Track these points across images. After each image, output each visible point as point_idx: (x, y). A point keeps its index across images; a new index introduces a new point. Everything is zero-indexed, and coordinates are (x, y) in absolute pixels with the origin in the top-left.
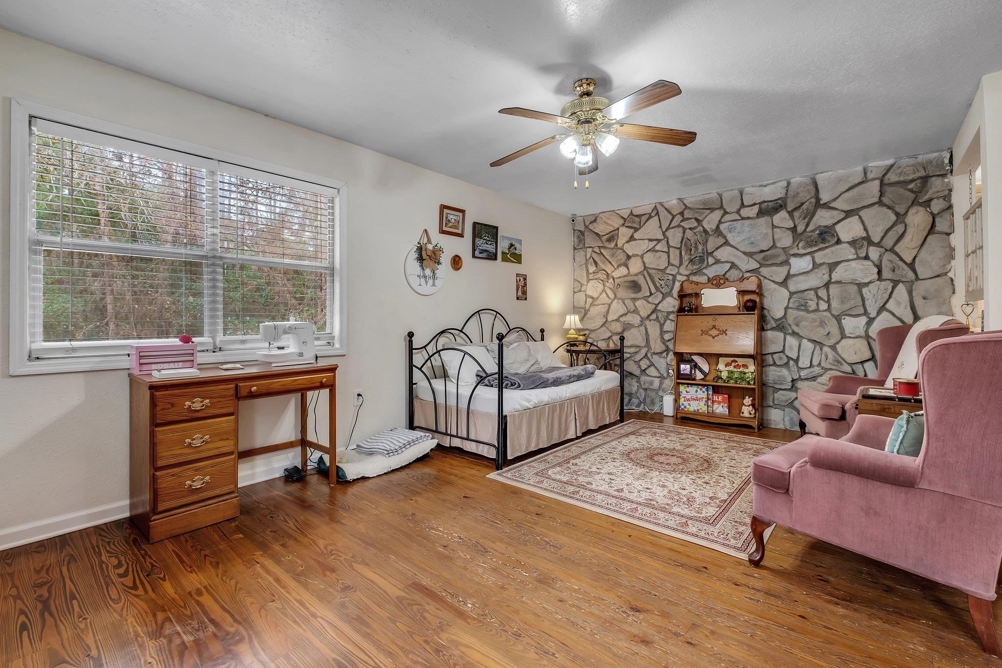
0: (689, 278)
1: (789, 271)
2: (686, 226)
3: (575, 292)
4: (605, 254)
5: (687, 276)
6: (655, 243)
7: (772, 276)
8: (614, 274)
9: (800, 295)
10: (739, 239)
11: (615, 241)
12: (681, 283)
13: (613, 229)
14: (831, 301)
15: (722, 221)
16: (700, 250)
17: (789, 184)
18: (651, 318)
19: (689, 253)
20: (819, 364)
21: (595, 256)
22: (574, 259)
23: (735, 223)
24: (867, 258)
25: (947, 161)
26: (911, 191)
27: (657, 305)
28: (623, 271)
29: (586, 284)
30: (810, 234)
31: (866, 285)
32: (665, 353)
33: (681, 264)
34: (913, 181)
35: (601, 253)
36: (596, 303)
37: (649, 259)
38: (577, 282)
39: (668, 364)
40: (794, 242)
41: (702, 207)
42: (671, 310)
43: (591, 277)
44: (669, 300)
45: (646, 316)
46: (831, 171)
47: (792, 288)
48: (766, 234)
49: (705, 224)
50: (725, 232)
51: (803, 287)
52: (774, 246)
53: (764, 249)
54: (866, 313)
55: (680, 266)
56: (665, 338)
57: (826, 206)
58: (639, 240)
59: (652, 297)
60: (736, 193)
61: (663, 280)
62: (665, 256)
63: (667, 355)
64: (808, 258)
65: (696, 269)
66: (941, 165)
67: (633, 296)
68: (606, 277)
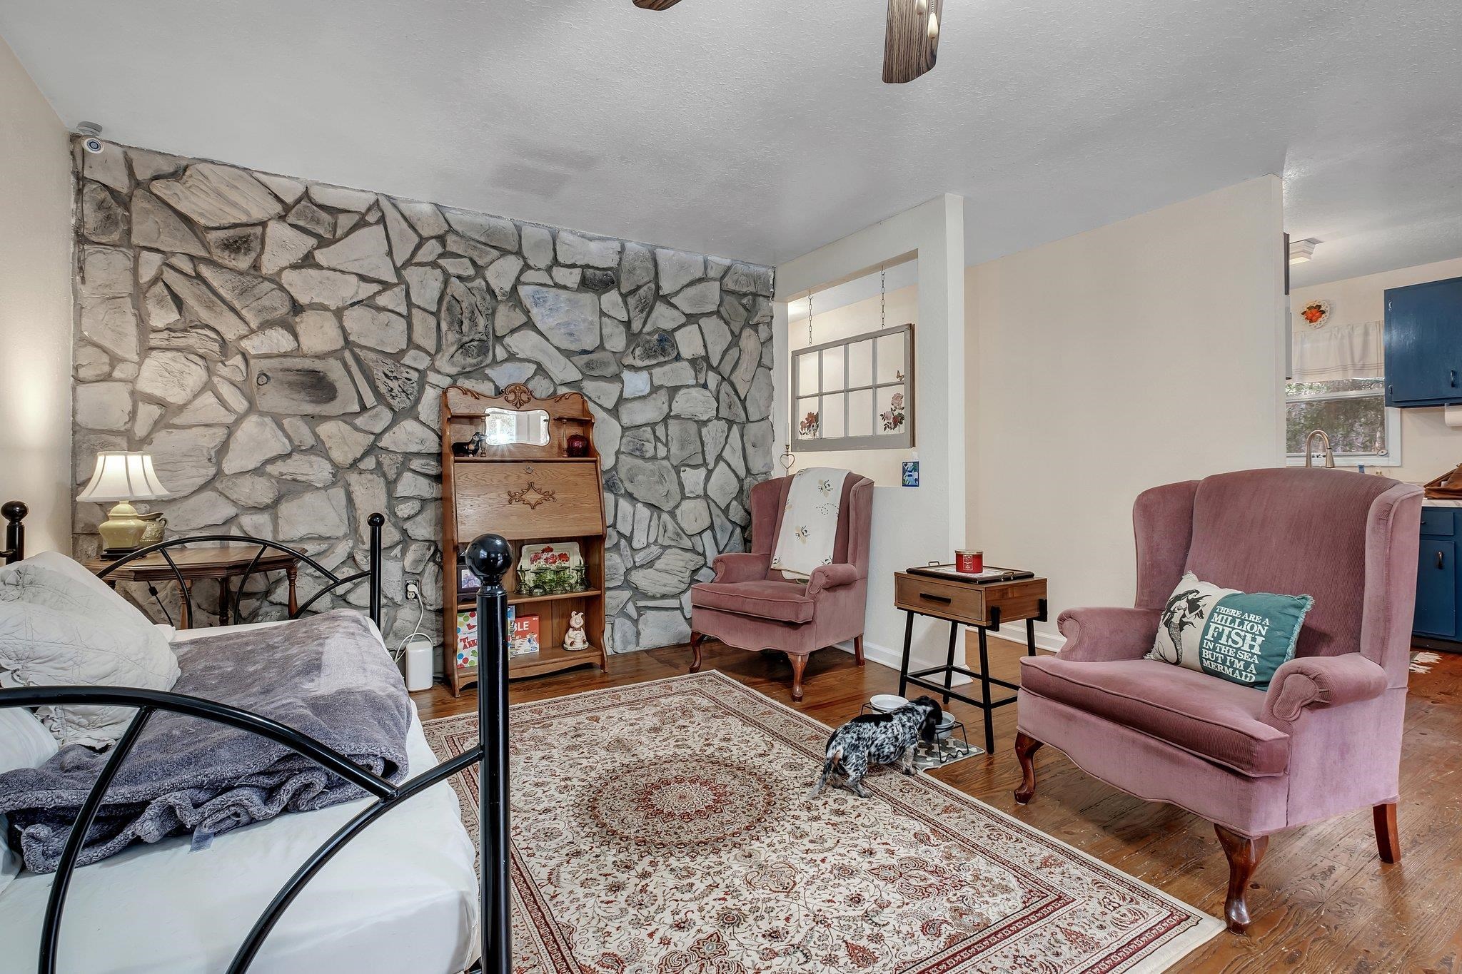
0: (455, 381)
1: (622, 392)
2: (451, 270)
3: (78, 381)
4: (215, 284)
5: (450, 376)
6: (376, 288)
7: (599, 398)
8: (245, 344)
9: (635, 432)
10: (551, 322)
11: (253, 255)
12: (439, 391)
13: (244, 219)
14: (670, 444)
15: (522, 279)
16: (481, 328)
17: (623, 247)
18: (362, 466)
19: (457, 328)
20: (656, 540)
21: (170, 276)
22: (81, 268)
23: (545, 289)
24: (705, 386)
25: (771, 282)
26: (744, 306)
27: (378, 436)
28: (279, 340)
29: (136, 358)
30: (648, 337)
31: (705, 423)
32: (399, 547)
33: (439, 349)
34: (745, 295)
35: (199, 277)
36: (177, 421)
37: (356, 321)
38: (90, 350)
39: (405, 572)
40: (628, 346)
41: (482, 239)
42: (414, 448)
43: (155, 339)
44: (409, 425)
45: (350, 461)
46: (672, 249)
47: (626, 421)
48: (592, 323)
49: (490, 274)
50: (527, 302)
51: (640, 420)
52: (601, 347)
53: (587, 348)
54: (705, 464)
55: (437, 352)
56: (400, 514)
57: (666, 299)
58: (329, 269)
59: (366, 415)
60: (546, 235)
61: (396, 378)
62: (401, 325)
63: (404, 552)
64: (644, 375)
65: (471, 365)
66: (766, 284)
67: (310, 408)
68: (216, 347)
